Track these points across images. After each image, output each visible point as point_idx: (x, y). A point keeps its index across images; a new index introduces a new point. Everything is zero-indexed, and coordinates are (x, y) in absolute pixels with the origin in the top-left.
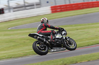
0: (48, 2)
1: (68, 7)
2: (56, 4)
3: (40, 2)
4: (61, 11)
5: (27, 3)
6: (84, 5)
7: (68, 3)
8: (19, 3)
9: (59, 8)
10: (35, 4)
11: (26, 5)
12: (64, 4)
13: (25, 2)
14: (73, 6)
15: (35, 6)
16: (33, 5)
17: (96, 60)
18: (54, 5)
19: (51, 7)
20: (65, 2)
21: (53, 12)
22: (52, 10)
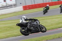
0: (21, 4)
1: (34, 6)
2: (26, 4)
3: (16, 4)
4: (29, 9)
5: (8, 4)
6: (44, 4)
7: (33, 4)
8: (3, 4)
9: (28, 7)
10: (13, 5)
11: (8, 5)
12: (31, 4)
13: (6, 4)
14: (37, 5)
15: (13, 6)
16: (12, 6)
17: (52, 40)
18: (24, 5)
19: (23, 7)
20: (32, 3)
21: (24, 10)
22: (23, 8)
